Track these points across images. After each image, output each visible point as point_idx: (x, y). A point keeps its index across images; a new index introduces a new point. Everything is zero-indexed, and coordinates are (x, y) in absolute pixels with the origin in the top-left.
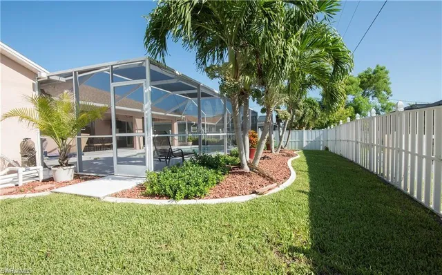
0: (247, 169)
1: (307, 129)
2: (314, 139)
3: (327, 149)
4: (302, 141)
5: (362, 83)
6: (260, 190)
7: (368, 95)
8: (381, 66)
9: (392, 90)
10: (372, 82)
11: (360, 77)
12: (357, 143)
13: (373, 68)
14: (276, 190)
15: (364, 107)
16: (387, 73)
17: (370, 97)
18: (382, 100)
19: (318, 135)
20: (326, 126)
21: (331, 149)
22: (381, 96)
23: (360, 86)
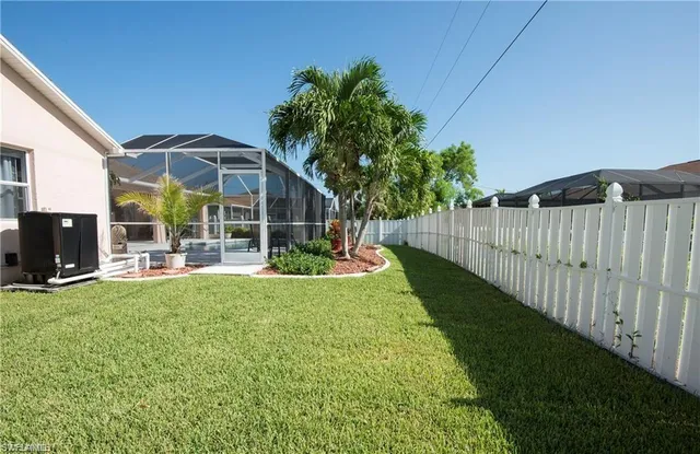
0: (348, 256)
1: (384, 218)
2: (392, 231)
3: (406, 243)
4: (378, 234)
5: (445, 162)
6: (369, 269)
7: (452, 178)
8: (465, 144)
9: (477, 173)
10: (456, 162)
11: (443, 155)
12: (438, 234)
13: (458, 146)
14: (380, 270)
15: (446, 194)
16: (472, 152)
17: (454, 181)
18: (467, 185)
19: (396, 227)
20: (405, 217)
21: (411, 244)
22: (465, 180)
23: (443, 167)
